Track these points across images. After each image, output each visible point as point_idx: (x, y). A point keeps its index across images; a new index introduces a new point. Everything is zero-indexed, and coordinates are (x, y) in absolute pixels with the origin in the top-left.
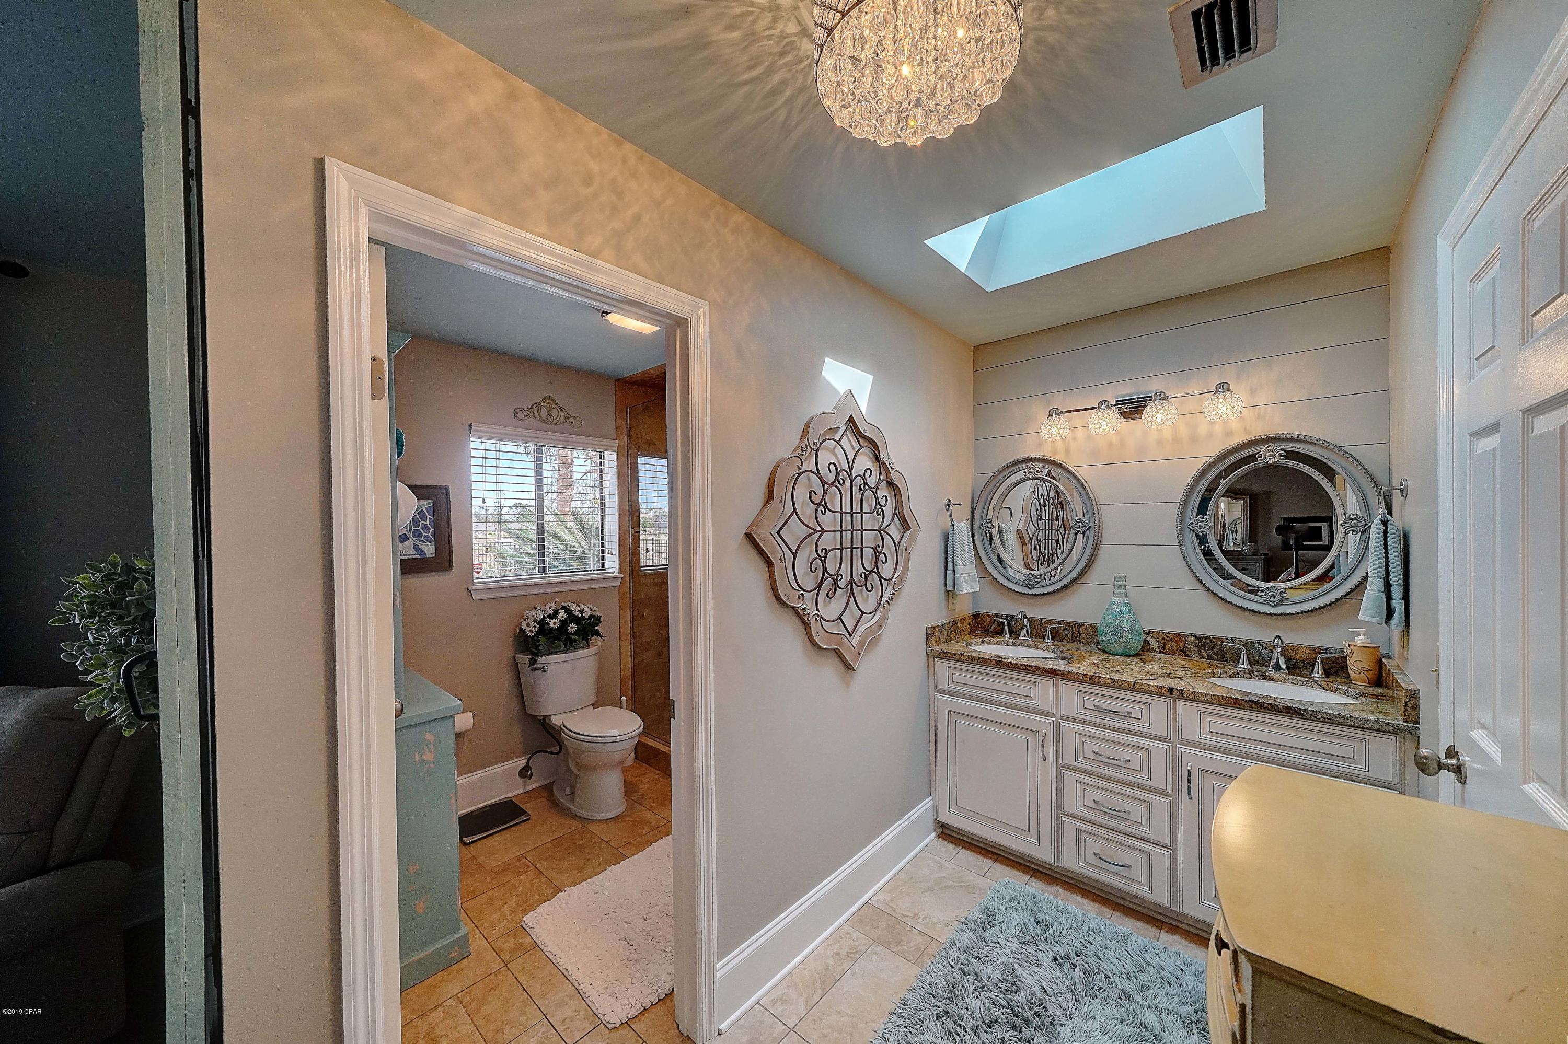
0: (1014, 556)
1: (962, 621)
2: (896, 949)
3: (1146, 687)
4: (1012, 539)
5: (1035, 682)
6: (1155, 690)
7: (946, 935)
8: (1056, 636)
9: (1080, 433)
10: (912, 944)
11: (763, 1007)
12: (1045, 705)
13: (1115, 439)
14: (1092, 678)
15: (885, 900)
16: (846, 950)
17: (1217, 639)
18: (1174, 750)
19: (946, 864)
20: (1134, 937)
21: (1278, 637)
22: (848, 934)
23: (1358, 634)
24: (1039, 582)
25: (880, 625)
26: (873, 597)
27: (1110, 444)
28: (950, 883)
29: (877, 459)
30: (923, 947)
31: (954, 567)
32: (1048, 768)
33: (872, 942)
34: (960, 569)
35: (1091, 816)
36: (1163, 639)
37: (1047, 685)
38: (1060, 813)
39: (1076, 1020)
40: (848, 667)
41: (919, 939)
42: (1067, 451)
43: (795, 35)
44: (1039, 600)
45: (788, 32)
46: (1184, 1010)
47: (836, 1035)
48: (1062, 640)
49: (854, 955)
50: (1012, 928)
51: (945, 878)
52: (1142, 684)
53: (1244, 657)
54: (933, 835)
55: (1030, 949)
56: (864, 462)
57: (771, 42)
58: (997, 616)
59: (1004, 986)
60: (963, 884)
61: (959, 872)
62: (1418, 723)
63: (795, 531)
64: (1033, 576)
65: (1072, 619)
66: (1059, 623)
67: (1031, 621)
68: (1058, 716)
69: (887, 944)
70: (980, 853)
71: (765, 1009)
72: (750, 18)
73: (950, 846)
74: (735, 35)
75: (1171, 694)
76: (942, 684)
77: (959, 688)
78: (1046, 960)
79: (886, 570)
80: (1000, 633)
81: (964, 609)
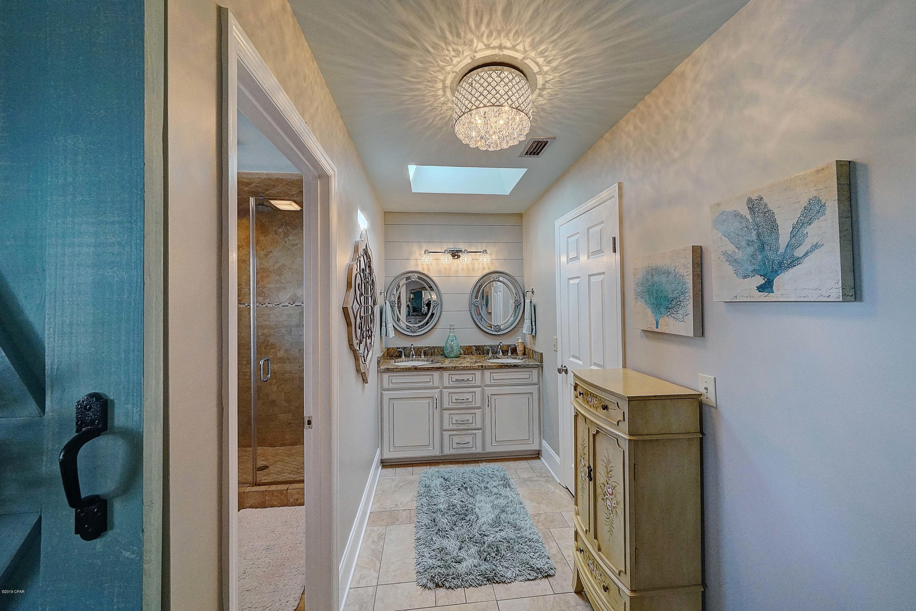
1: (384, 351)
2: (398, 523)
3: (474, 367)
5: (431, 375)
6: (477, 367)
7: (414, 505)
8: (425, 354)
10: (403, 517)
11: (353, 588)
12: (436, 384)
13: (447, 267)
14: (455, 368)
15: (378, 507)
16: (376, 537)
17: (482, 346)
18: (483, 389)
19: (394, 477)
20: (475, 469)
21: (501, 343)
22: (372, 530)
23: (519, 339)
24: (417, 330)
26: (370, 342)
27: (445, 268)
28: (401, 484)
29: (370, 267)
30: (408, 515)
31: (386, 324)
32: (437, 413)
33: (386, 527)
34: (389, 325)
35: (455, 427)
36: (465, 349)
37: (436, 374)
38: (442, 430)
39: (477, 504)
40: (366, 382)
41: (405, 513)
43: (440, 80)
44: (418, 338)
45: (439, 77)
46: (501, 483)
47: (399, 572)
48: (427, 355)
49: (382, 537)
50: (438, 487)
51: (398, 483)
52: (473, 366)
53: (490, 352)
54: (380, 468)
55: (449, 491)
56: (368, 269)
57: (430, 76)
58: (397, 348)
59: (451, 508)
60: (407, 482)
61: (402, 478)
62: (543, 363)
63: (356, 306)
64: (415, 327)
65: (431, 345)
66: (426, 348)
67: (414, 349)
68: (441, 388)
69: (393, 523)
70: (405, 467)
71: (355, 588)
72: (431, 65)
73: (390, 470)
74: (420, 65)
75: (482, 368)
76: (386, 386)
77: (397, 386)
78: (456, 491)
79: (372, 327)
80: (400, 356)
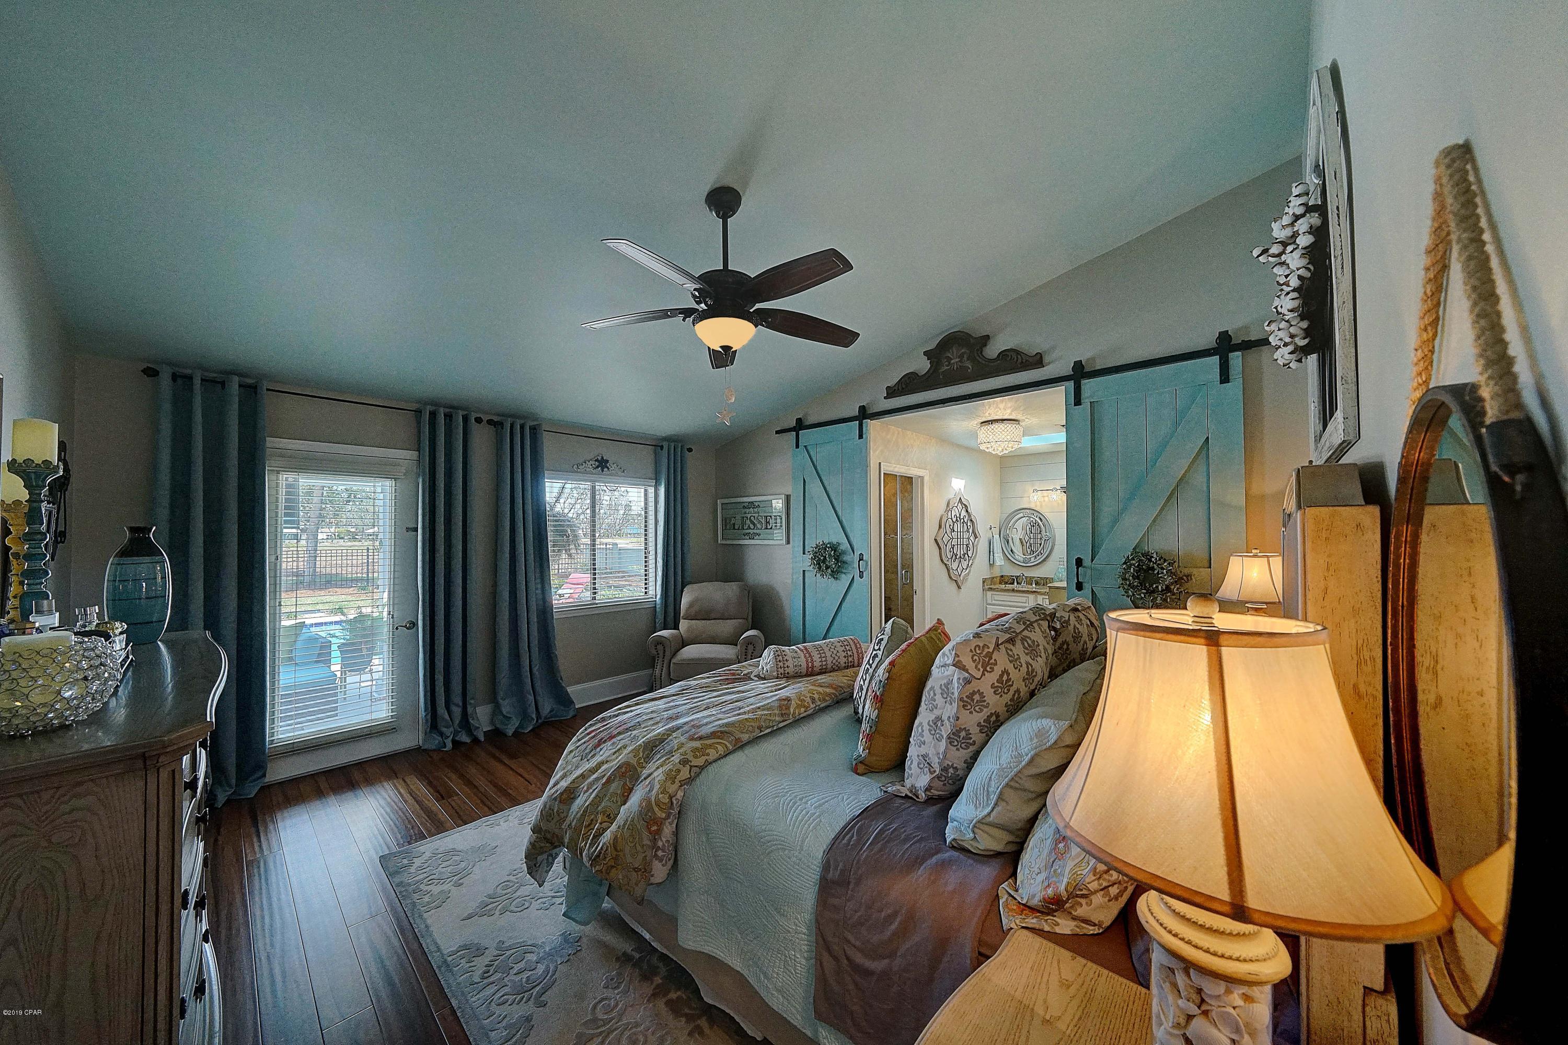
0: (1018, 549)
1: (996, 577)
4: (1018, 542)
5: (1027, 597)
8: (1037, 583)
9: (1046, 499)
13: (1060, 502)
24: (1029, 561)
25: (968, 573)
26: (966, 563)
27: (1058, 504)
29: (967, 511)
31: (993, 553)
34: (996, 555)
40: (959, 587)
42: (1041, 506)
44: (1030, 569)
48: (1039, 585)
56: (964, 513)
58: (1012, 576)
63: (946, 538)
64: (1026, 558)
66: (1037, 578)
67: (1026, 577)
76: (989, 601)
77: (997, 602)
79: (970, 553)
80: (1013, 583)
81: (997, 573)
